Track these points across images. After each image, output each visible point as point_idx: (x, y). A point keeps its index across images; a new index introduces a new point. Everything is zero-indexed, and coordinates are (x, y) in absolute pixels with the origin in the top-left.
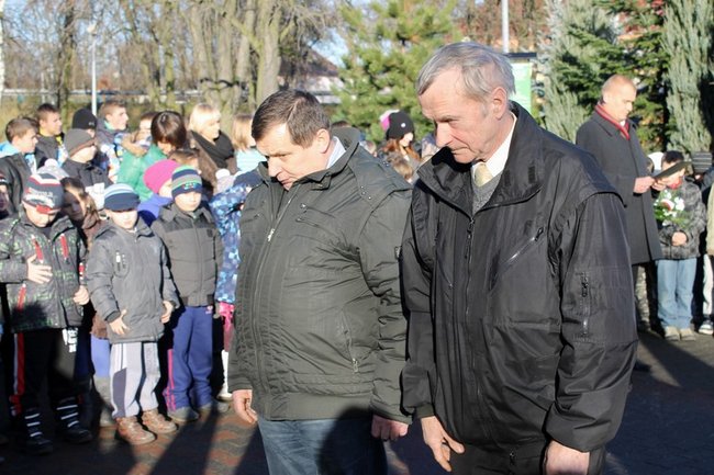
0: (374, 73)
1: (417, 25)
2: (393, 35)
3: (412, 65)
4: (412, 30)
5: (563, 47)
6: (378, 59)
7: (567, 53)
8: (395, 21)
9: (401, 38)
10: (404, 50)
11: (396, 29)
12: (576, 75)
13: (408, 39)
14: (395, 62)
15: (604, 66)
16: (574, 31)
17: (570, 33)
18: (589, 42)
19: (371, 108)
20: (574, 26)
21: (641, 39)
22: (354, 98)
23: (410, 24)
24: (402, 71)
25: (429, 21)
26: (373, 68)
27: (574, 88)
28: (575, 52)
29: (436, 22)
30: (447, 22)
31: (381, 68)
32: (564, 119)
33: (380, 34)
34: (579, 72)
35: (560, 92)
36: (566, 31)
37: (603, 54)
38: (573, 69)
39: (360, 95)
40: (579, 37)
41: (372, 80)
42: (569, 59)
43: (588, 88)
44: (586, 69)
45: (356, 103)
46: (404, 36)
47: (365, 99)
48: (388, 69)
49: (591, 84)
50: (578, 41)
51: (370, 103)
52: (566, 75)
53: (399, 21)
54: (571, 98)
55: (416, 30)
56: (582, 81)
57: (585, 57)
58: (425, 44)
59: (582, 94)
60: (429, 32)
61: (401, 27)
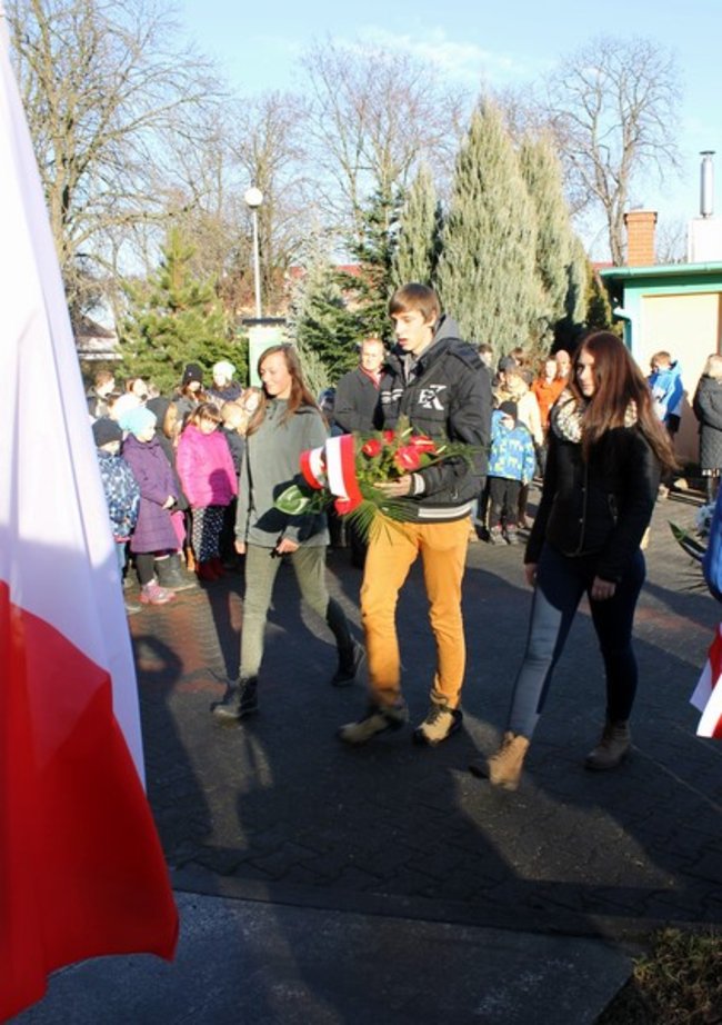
0: (152, 335)
1: (185, 295)
2: (166, 304)
3: (182, 328)
4: (181, 299)
5: (306, 314)
6: (154, 324)
7: (311, 319)
8: (167, 292)
9: (173, 307)
10: (175, 316)
11: (168, 299)
12: (318, 337)
13: (179, 307)
14: (168, 326)
15: (340, 330)
16: (317, 302)
17: (314, 304)
18: (328, 311)
19: (149, 364)
20: (315, 297)
21: (370, 309)
22: (134, 355)
23: (180, 294)
24: (174, 334)
25: (195, 292)
26: (150, 331)
27: (317, 347)
28: (316, 318)
29: (200, 293)
30: (209, 293)
31: (157, 331)
32: (309, 372)
33: (154, 303)
34: (321, 335)
35: (305, 351)
36: (310, 302)
37: (339, 321)
38: (316, 332)
39: (139, 353)
40: (321, 307)
41: (149, 342)
42: (311, 324)
43: (327, 348)
44: (325, 332)
45: (136, 359)
46: (175, 304)
47: (144, 357)
48: (162, 332)
49: (331, 345)
50: (319, 309)
51: (148, 360)
52: (310, 337)
53: (170, 292)
54: (314, 356)
55: (184, 300)
56: (323, 342)
57: (324, 322)
58: (192, 311)
59: (323, 352)
60: (195, 301)
61: (173, 297)
